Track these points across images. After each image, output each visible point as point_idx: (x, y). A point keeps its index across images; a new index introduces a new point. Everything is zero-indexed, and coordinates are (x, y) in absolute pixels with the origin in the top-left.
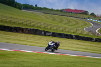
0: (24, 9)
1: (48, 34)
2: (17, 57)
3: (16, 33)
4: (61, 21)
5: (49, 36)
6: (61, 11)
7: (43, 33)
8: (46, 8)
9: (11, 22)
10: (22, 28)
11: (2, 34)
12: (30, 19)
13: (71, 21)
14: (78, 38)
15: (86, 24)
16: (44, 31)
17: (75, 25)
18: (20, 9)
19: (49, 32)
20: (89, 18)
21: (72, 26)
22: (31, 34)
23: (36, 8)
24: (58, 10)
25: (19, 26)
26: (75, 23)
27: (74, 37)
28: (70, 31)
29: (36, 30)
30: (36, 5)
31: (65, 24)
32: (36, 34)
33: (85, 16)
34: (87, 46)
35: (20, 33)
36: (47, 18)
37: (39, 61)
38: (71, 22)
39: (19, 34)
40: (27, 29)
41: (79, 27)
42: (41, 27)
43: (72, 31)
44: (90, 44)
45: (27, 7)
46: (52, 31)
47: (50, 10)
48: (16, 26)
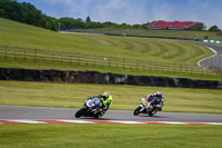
0: (62, 29)
1: (119, 80)
2: (54, 136)
3: (49, 84)
4: (147, 49)
5: (122, 83)
6: (145, 27)
7: (107, 78)
8: (110, 23)
9: (35, 61)
10: (62, 72)
11: (17, 87)
12: (78, 51)
13: (168, 47)
14: (185, 83)
15: (202, 53)
16: (110, 74)
17: (176, 55)
18: (53, 29)
19: (121, 76)
20: (206, 38)
21: (170, 58)
22: (82, 82)
23: (89, 26)
24: (137, 26)
25: (54, 68)
26: (176, 51)
27: (176, 82)
28: (166, 69)
29: (93, 73)
30: (88, 19)
31: (155, 55)
32: (92, 82)
33: (197, 33)
34: (207, 99)
35: (58, 82)
36: (115, 46)
37: (103, 142)
38: (167, 50)
39: (55, 85)
40: (71, 72)
41: (187, 59)
42: (102, 67)
43: (172, 69)
44: (213, 96)
45: (69, 25)
46: (126, 73)
47: (120, 26)
48: (48, 68)
